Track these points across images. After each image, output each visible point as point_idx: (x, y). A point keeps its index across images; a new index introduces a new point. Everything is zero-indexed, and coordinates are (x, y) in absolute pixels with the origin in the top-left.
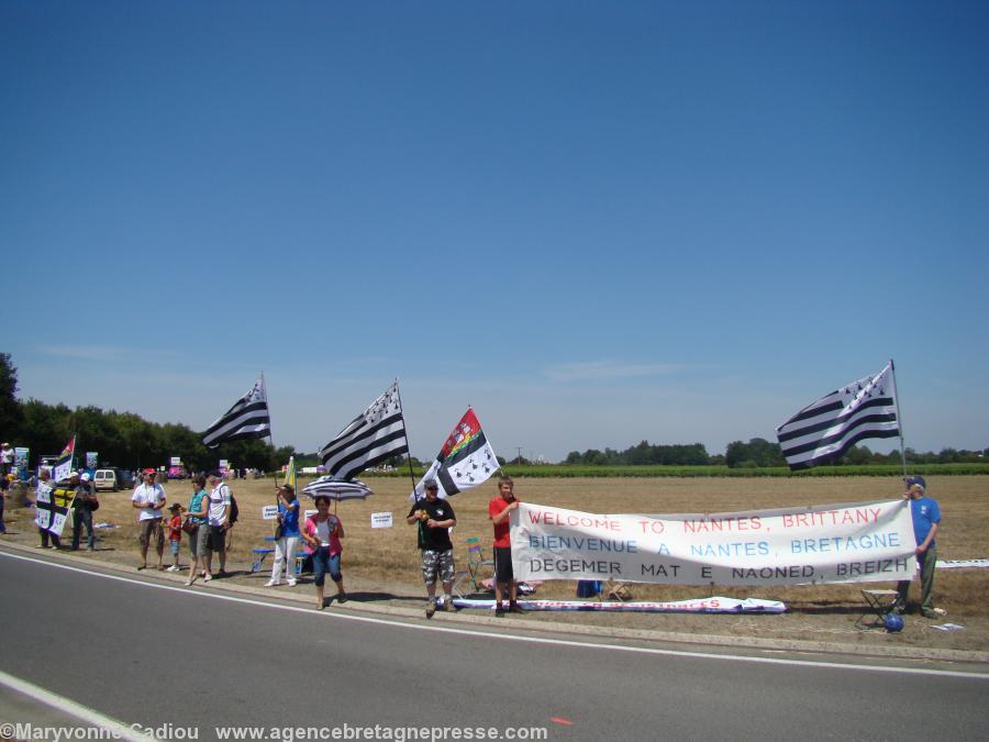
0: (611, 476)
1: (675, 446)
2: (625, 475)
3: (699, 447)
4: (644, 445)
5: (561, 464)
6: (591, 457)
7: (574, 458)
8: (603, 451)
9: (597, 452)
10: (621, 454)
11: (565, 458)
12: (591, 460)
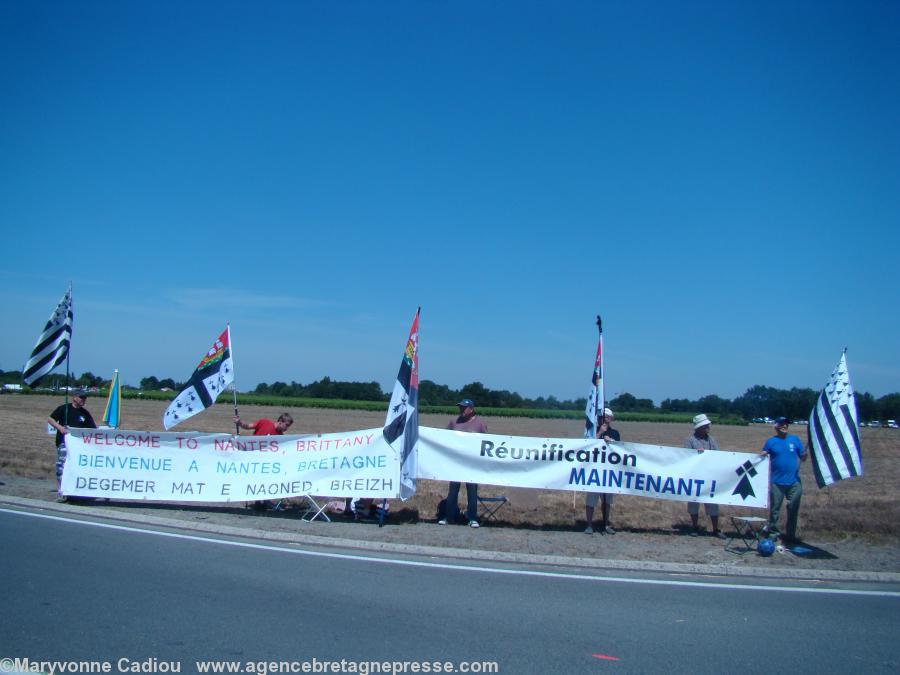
0: (306, 407)
1: (354, 384)
2: (320, 406)
3: (375, 385)
4: (326, 381)
5: (250, 393)
6: (279, 389)
7: (262, 389)
8: (289, 384)
9: (284, 385)
10: (306, 387)
11: (253, 388)
12: (278, 392)
